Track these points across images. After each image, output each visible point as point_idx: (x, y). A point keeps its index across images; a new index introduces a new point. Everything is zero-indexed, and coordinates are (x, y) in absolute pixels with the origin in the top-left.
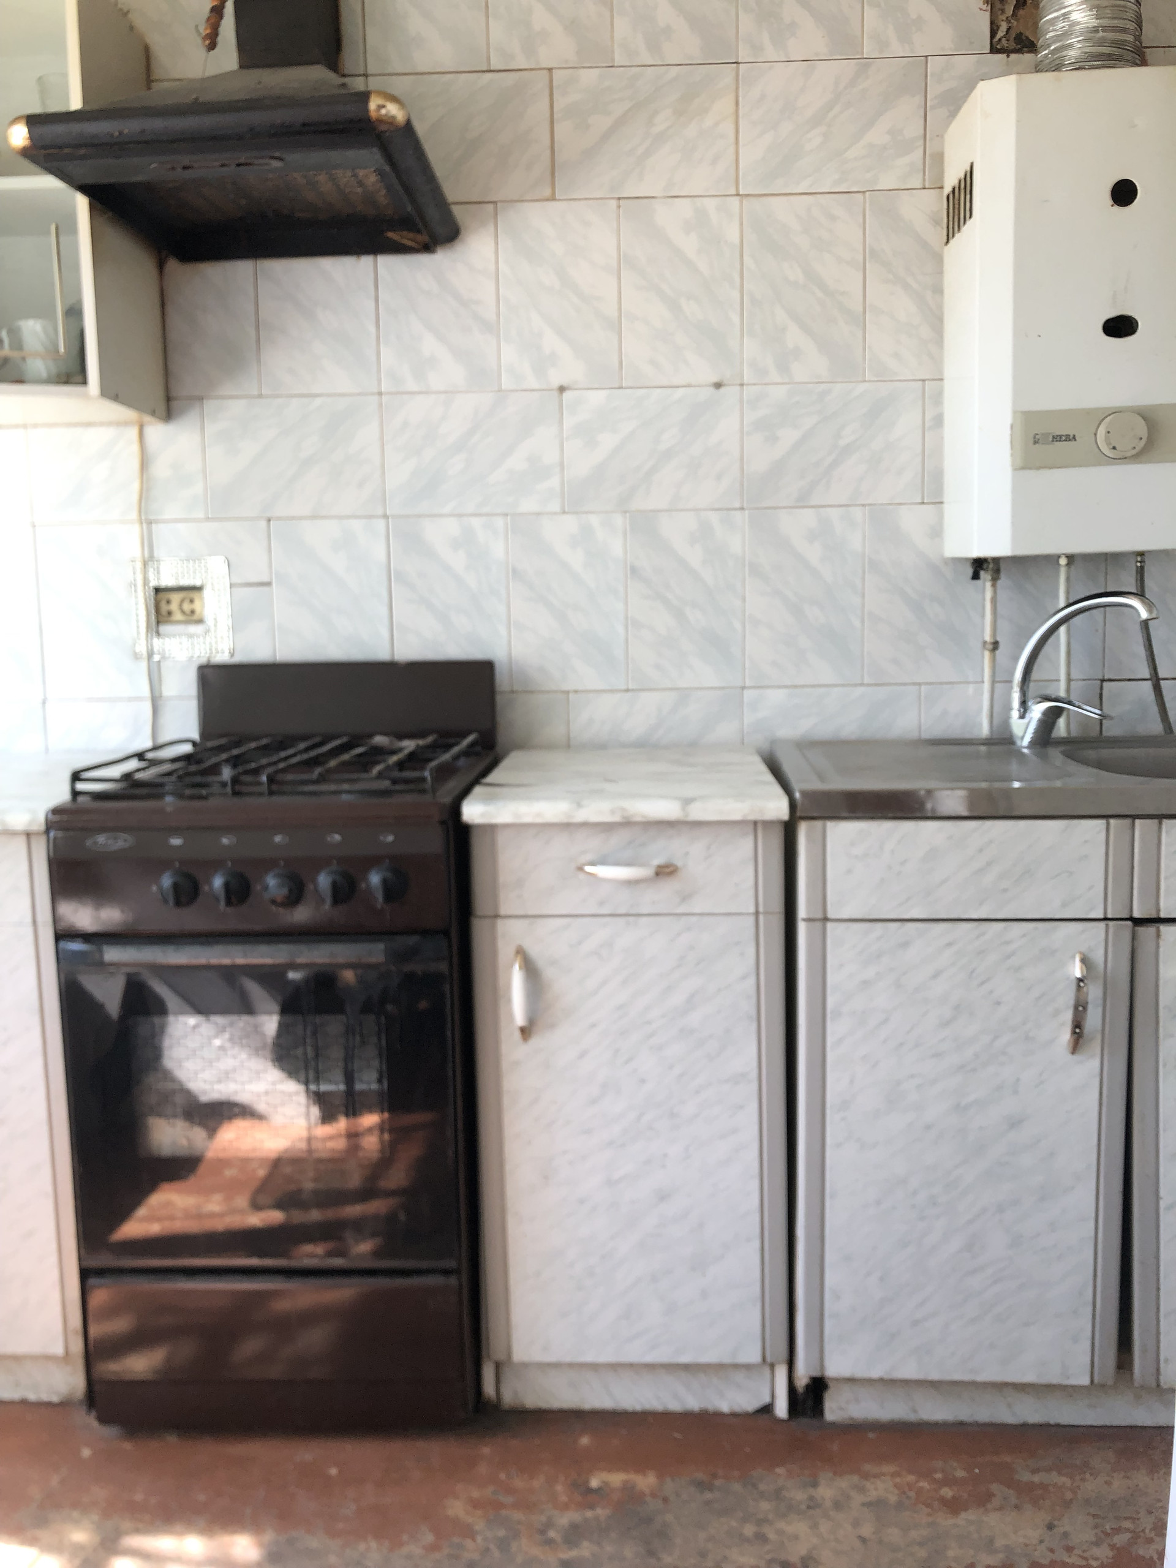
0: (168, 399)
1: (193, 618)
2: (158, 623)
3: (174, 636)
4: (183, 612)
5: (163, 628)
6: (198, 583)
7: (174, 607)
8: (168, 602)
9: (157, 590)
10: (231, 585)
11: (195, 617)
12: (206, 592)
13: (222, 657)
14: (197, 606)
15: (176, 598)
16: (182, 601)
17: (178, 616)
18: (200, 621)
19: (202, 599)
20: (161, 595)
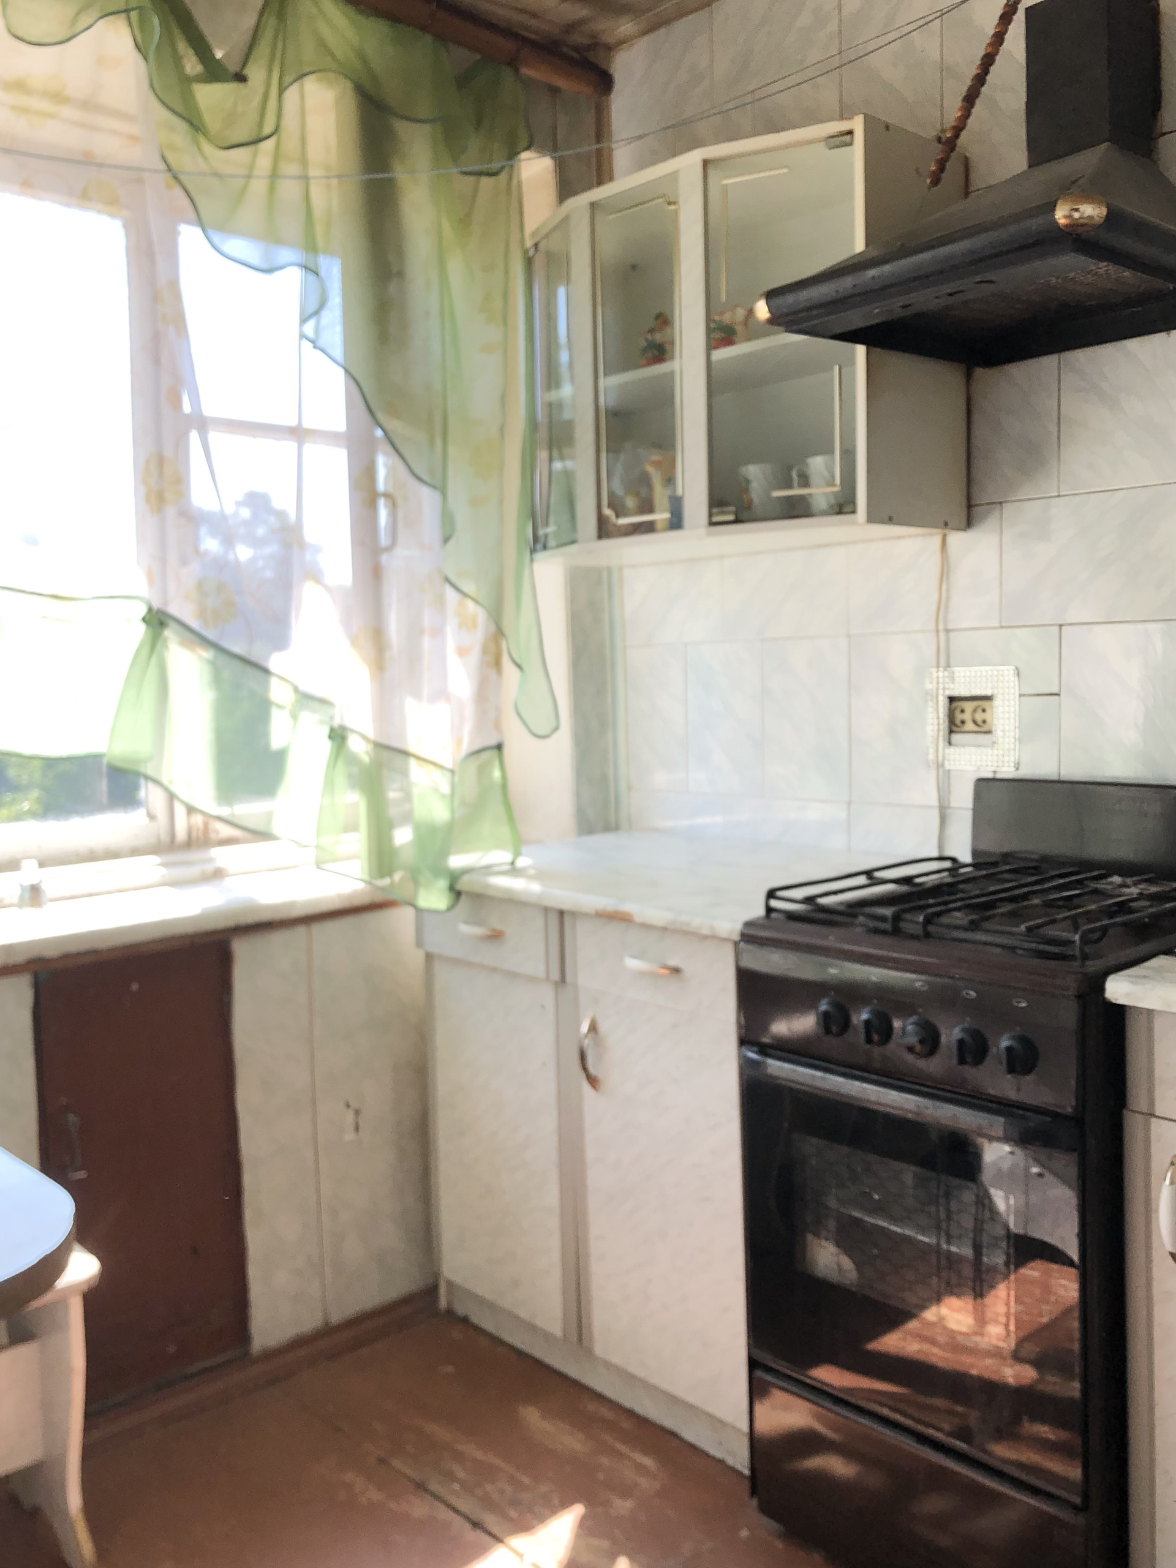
0: (970, 506)
1: (983, 728)
2: (951, 732)
3: (963, 746)
4: (975, 722)
5: (956, 737)
6: (989, 693)
7: (967, 716)
8: (963, 711)
9: (952, 699)
10: (1021, 695)
11: (985, 728)
12: (997, 702)
13: (1007, 771)
14: (986, 716)
15: (969, 706)
16: (975, 711)
17: (970, 726)
18: (989, 732)
19: (992, 707)
20: (955, 704)
